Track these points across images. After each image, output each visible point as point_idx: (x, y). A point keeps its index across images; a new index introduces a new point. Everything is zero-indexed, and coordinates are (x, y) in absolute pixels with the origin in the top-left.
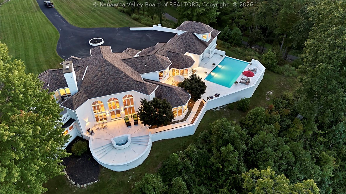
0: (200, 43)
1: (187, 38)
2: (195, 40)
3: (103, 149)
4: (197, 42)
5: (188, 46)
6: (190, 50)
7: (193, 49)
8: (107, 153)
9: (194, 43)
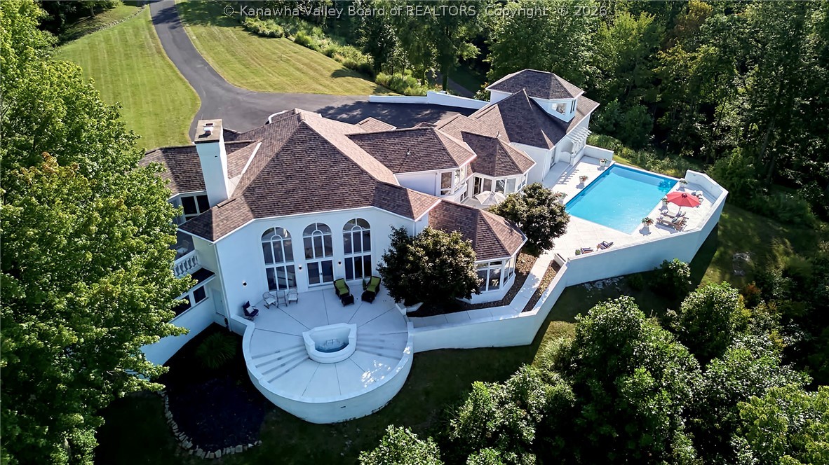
0: (549, 123)
1: (515, 110)
2: (535, 114)
3: (279, 359)
4: (540, 120)
5: (517, 126)
6: (522, 136)
7: (529, 135)
8: (288, 371)
9: (532, 119)
